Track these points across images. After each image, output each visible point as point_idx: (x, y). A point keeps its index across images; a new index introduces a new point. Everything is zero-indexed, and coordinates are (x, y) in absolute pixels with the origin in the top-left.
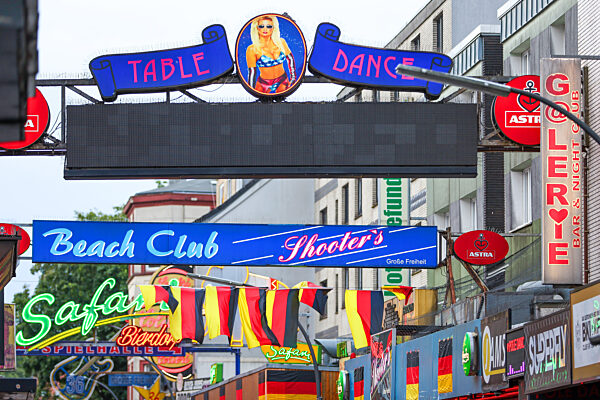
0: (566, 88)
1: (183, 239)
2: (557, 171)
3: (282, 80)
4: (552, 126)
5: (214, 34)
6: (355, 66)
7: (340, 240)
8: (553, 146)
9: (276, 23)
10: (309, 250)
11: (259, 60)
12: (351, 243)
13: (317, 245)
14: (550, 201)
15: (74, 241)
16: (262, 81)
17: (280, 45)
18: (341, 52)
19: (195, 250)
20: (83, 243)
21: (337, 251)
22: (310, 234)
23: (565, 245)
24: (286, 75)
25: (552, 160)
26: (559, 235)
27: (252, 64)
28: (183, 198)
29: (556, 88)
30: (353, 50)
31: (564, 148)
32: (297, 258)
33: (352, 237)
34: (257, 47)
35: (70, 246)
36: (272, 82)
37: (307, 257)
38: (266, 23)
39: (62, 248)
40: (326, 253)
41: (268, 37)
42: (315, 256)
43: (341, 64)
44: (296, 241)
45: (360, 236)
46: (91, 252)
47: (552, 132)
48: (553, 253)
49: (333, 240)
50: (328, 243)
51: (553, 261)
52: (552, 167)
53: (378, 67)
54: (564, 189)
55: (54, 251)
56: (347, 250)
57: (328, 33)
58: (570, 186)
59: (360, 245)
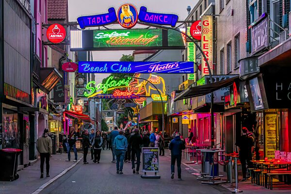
0: (208, 24)
1: (121, 66)
2: (206, 47)
3: (130, 23)
4: (204, 35)
5: (112, 10)
6: (151, 18)
7: (166, 66)
8: (204, 40)
9: (129, 7)
10: (157, 69)
11: (124, 18)
12: (169, 66)
13: (159, 67)
15: (90, 67)
16: (125, 23)
17: (130, 13)
18: (147, 15)
19: (124, 69)
20: (93, 68)
21: (165, 69)
22: (157, 64)
24: (132, 21)
25: (204, 44)
27: (122, 19)
29: (205, 24)
30: (150, 14)
31: (208, 41)
32: (153, 71)
34: (123, 13)
36: (128, 23)
37: (156, 71)
38: (126, 7)
40: (162, 70)
41: (126, 11)
42: (159, 71)
43: (147, 18)
44: (153, 66)
45: (172, 65)
47: (204, 37)
49: (164, 66)
50: (162, 66)
52: (204, 46)
53: (157, 19)
54: (208, 53)
56: (168, 69)
57: (143, 9)
59: (172, 67)
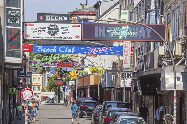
1: (67, 48)
2: (126, 47)
7: (101, 49)
12: (104, 50)
13: (96, 50)
14: (125, 53)
15: (43, 48)
19: (69, 51)
20: (45, 49)
21: (101, 52)
23: (127, 61)
26: (126, 59)
28: (87, 13)
31: (128, 43)
32: (92, 53)
33: (104, 48)
35: (42, 50)
37: (94, 53)
39: (40, 50)
40: (98, 52)
42: (96, 52)
44: (92, 49)
45: (106, 48)
46: (47, 51)
48: (125, 62)
49: (100, 49)
51: (125, 64)
55: (38, 51)
56: (103, 51)
58: (128, 50)
59: (106, 50)
